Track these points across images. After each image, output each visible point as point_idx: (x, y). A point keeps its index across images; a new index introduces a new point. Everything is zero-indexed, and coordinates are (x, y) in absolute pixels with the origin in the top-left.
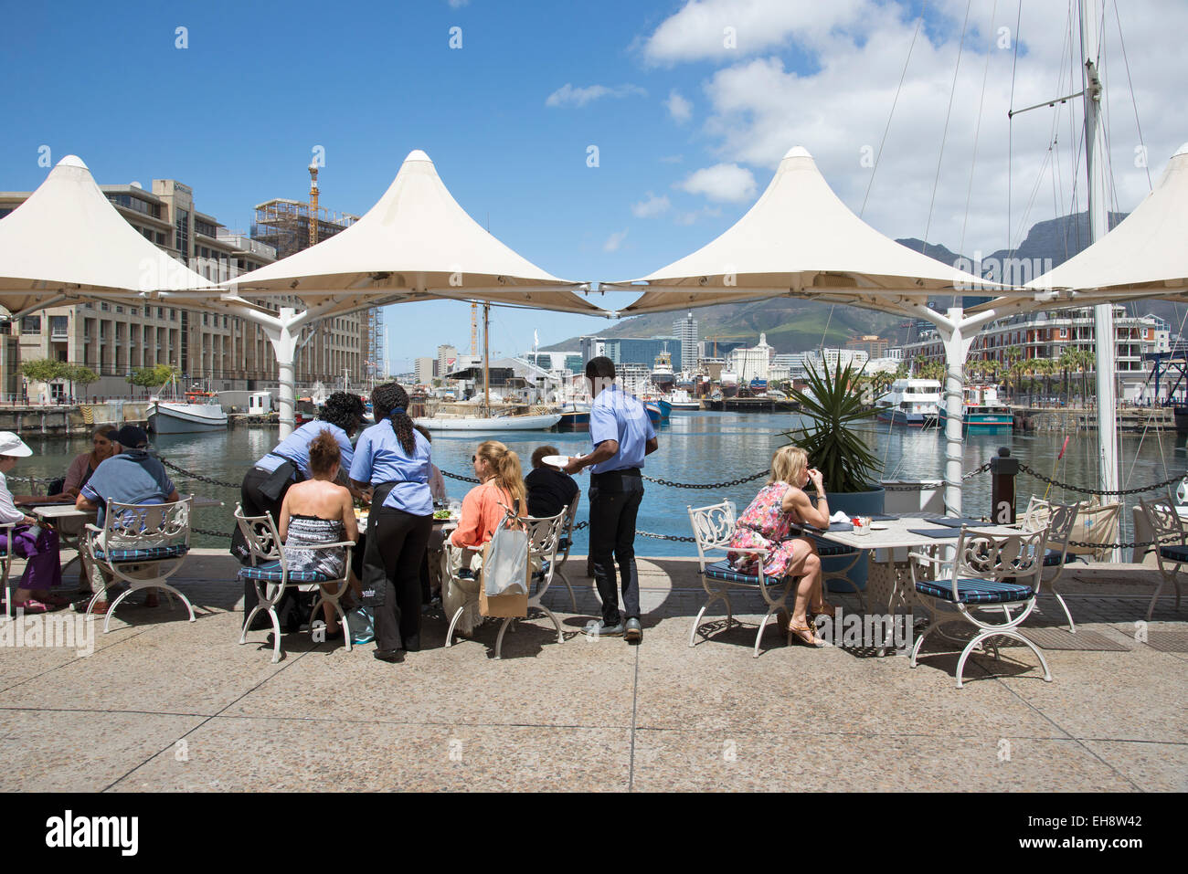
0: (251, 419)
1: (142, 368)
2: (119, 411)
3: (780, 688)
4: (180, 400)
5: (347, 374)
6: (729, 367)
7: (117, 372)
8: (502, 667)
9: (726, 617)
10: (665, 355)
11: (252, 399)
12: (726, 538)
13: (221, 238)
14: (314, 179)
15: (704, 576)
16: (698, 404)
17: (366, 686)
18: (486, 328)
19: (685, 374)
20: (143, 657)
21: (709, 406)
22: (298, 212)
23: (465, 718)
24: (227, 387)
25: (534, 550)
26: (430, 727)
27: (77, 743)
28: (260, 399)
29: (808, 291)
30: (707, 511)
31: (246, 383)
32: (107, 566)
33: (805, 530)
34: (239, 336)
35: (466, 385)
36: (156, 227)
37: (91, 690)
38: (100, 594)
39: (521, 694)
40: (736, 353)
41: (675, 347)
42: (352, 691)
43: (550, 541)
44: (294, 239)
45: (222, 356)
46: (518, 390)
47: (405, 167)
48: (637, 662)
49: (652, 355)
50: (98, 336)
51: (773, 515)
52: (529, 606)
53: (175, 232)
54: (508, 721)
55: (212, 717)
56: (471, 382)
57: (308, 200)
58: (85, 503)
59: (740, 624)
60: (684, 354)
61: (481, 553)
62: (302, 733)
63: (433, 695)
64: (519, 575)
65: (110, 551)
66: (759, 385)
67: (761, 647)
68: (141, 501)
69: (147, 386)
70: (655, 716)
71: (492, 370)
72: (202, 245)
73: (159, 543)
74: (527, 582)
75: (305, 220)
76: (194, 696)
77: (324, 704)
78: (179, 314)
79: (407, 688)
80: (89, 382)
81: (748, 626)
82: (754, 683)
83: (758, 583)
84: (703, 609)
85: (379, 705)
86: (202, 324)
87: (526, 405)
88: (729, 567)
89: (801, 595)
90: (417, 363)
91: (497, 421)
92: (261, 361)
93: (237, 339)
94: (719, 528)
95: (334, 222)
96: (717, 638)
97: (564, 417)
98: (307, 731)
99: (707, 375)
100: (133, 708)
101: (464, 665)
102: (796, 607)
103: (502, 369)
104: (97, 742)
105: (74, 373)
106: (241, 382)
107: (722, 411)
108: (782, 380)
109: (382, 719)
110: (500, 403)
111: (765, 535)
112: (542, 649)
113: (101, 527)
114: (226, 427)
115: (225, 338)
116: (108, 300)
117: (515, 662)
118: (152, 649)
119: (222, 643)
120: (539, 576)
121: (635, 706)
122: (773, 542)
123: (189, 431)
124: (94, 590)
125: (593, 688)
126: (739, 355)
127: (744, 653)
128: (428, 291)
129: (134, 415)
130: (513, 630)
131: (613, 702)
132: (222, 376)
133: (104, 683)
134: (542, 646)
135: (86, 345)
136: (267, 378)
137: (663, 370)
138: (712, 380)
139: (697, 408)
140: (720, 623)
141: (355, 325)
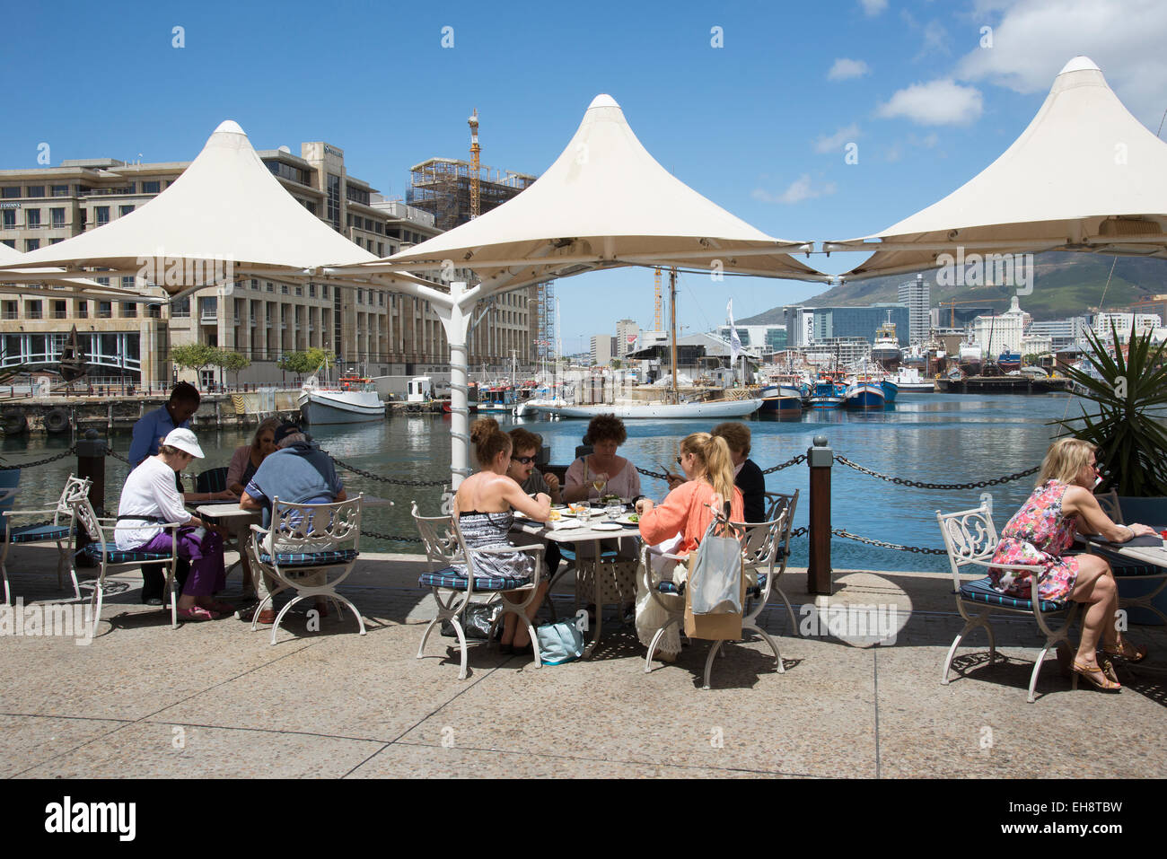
0: (410, 407)
1: (294, 351)
2: (270, 400)
3: (1068, 743)
4: (334, 387)
5: (514, 356)
6: (970, 340)
7: (268, 356)
8: (713, 699)
9: (987, 649)
10: (888, 325)
11: (410, 384)
12: (986, 551)
13: (376, 205)
14: (475, 133)
15: (959, 598)
16: (932, 385)
17: (558, 715)
18: (673, 299)
19: (915, 349)
20: (313, 673)
21: (945, 388)
22: (457, 172)
23: (673, 758)
24: (384, 372)
25: (748, 561)
26: (633, 766)
27: (252, 766)
28: (420, 384)
29: (1091, 241)
30: (960, 518)
31: (404, 367)
32: (274, 571)
33: (1091, 543)
34: (396, 314)
35: (650, 366)
36: (306, 195)
37: (262, 707)
38: (266, 602)
39: (737, 732)
40: (980, 322)
41: (901, 316)
42: (541, 719)
43: (766, 551)
44: (454, 203)
45: (378, 337)
46: (710, 371)
47: (589, 116)
48: (876, 700)
49: (872, 326)
50: (248, 317)
51: (1048, 519)
52: (743, 627)
53: (326, 201)
54: (726, 764)
55: (390, 743)
56: (656, 362)
57: (468, 158)
58: (250, 502)
59: (1006, 658)
60: (912, 324)
61: (686, 564)
62: (489, 766)
63: (634, 729)
64: (731, 590)
65: (276, 554)
66: (1010, 360)
67: (1036, 689)
68: (307, 500)
69: (299, 372)
70: (905, 769)
71: (680, 349)
72: (355, 213)
73: (326, 547)
74: (741, 598)
75: (465, 181)
76: (369, 718)
77: (511, 733)
78: (332, 291)
79: (603, 719)
80: (239, 368)
81: (1017, 662)
82: (1032, 735)
83: (1032, 608)
84: (958, 638)
85: (573, 738)
86: (356, 301)
87: (720, 388)
88: (991, 586)
89: (1089, 627)
90: (593, 342)
91: (686, 408)
92: (420, 342)
93: (394, 317)
94: (976, 539)
95: (497, 183)
96: (976, 675)
97: (765, 401)
98: (495, 764)
99: (942, 349)
100: (306, 729)
101: (668, 695)
102: (1083, 641)
103: (692, 346)
104: (272, 765)
105: (224, 359)
106: (399, 366)
107: (962, 393)
108: (1041, 354)
109: (577, 755)
110: (690, 386)
111: (1038, 546)
112: (759, 680)
113: (267, 529)
114: (383, 417)
115: (381, 317)
116: (274, 280)
117: (727, 693)
118: (322, 664)
119: (395, 660)
120: (754, 592)
121: (878, 754)
122: (1050, 556)
123: (344, 421)
124: (260, 596)
125: (824, 729)
126: (984, 323)
127: (1014, 696)
128: (619, 259)
129: (287, 404)
130: (723, 654)
131: (850, 748)
132: (378, 359)
133: (275, 700)
134: (758, 675)
135: (236, 328)
136: (426, 361)
137: (886, 345)
138: (949, 355)
139: (930, 390)
140: (979, 656)
141: (523, 298)
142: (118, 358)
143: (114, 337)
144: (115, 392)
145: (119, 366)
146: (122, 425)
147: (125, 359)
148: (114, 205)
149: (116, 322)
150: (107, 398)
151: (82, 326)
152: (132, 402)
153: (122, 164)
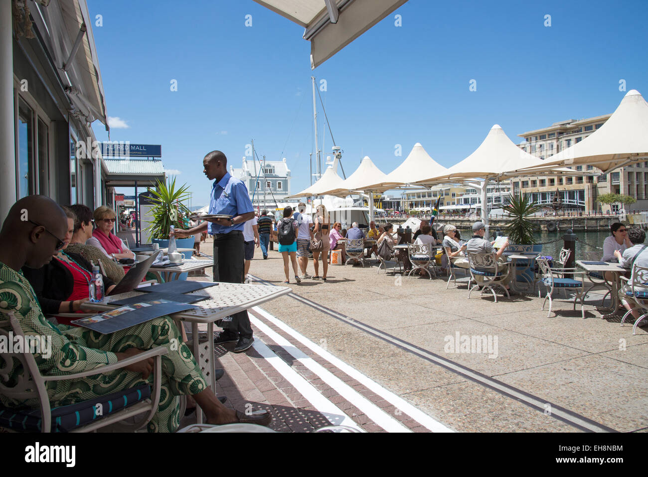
2: (647, 217)
7: (646, 197)
50: (635, 180)
80: (631, 203)
105: (623, 199)
135: (629, 185)
142: (575, 201)
143: (574, 192)
144: (575, 215)
145: (576, 204)
146: (577, 228)
147: (578, 201)
148: (573, 138)
149: (574, 186)
150: (571, 217)
151: (561, 188)
152: (581, 219)
153: (576, 121)
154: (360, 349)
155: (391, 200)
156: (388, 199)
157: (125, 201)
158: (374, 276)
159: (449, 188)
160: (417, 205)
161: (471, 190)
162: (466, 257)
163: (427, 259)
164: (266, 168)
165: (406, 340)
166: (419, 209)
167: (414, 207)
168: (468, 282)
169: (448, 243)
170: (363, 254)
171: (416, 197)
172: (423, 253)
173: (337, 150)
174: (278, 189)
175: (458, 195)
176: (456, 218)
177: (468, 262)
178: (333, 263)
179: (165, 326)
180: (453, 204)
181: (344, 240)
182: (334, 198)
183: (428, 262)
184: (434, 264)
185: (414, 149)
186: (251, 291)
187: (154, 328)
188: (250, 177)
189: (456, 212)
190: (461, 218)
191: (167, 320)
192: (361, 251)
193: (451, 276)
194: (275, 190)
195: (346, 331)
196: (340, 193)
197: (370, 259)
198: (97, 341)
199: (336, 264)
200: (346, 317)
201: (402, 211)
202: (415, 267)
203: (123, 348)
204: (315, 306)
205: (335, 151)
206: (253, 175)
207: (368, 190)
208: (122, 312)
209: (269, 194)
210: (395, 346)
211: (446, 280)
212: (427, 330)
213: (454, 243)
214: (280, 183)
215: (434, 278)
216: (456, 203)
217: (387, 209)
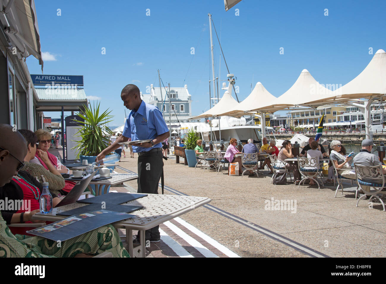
154: (262, 251)
155: (278, 119)
156: (275, 118)
157: (52, 123)
158: (268, 185)
159: (331, 107)
160: (301, 123)
161: (351, 108)
162: (352, 169)
163: (316, 171)
164: (171, 93)
165: (303, 244)
166: (303, 126)
167: (299, 124)
168: (356, 191)
169: (335, 156)
170: (257, 166)
171: (300, 116)
172: (312, 165)
173: (231, 77)
174: (181, 111)
175: (339, 114)
176: (338, 133)
177: (354, 173)
178: (231, 174)
179: (109, 234)
180: (334, 122)
181: (240, 154)
182: (229, 118)
183: (316, 173)
184: (321, 175)
185: (301, 74)
186: (177, 201)
187: (100, 235)
188: (157, 101)
189: (337, 128)
190: (342, 134)
191: (110, 228)
192: (256, 163)
193: (339, 185)
194: (178, 112)
195: (248, 234)
196: (236, 114)
197: (263, 170)
198: (51, 248)
199: (233, 175)
200: (247, 221)
201: (288, 128)
202: (304, 177)
203: (73, 254)
204: (219, 211)
205: (229, 78)
206: (160, 99)
207: (261, 111)
208: (70, 222)
209: (173, 115)
210: (293, 249)
211: (334, 190)
212: (321, 234)
213: (340, 156)
214: (182, 106)
215: (322, 187)
216: (337, 121)
217: (275, 127)
